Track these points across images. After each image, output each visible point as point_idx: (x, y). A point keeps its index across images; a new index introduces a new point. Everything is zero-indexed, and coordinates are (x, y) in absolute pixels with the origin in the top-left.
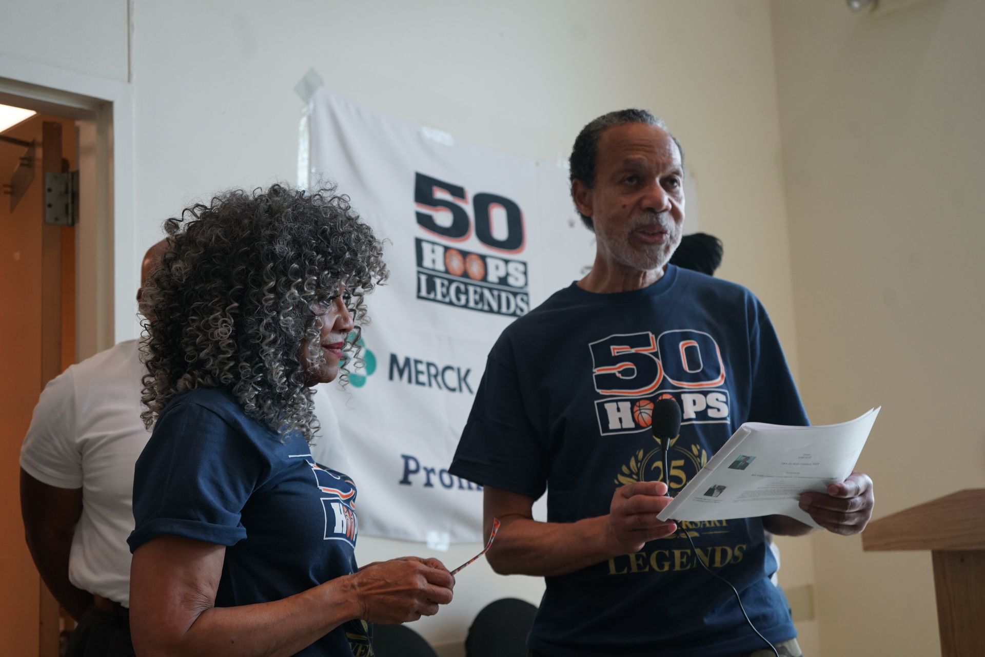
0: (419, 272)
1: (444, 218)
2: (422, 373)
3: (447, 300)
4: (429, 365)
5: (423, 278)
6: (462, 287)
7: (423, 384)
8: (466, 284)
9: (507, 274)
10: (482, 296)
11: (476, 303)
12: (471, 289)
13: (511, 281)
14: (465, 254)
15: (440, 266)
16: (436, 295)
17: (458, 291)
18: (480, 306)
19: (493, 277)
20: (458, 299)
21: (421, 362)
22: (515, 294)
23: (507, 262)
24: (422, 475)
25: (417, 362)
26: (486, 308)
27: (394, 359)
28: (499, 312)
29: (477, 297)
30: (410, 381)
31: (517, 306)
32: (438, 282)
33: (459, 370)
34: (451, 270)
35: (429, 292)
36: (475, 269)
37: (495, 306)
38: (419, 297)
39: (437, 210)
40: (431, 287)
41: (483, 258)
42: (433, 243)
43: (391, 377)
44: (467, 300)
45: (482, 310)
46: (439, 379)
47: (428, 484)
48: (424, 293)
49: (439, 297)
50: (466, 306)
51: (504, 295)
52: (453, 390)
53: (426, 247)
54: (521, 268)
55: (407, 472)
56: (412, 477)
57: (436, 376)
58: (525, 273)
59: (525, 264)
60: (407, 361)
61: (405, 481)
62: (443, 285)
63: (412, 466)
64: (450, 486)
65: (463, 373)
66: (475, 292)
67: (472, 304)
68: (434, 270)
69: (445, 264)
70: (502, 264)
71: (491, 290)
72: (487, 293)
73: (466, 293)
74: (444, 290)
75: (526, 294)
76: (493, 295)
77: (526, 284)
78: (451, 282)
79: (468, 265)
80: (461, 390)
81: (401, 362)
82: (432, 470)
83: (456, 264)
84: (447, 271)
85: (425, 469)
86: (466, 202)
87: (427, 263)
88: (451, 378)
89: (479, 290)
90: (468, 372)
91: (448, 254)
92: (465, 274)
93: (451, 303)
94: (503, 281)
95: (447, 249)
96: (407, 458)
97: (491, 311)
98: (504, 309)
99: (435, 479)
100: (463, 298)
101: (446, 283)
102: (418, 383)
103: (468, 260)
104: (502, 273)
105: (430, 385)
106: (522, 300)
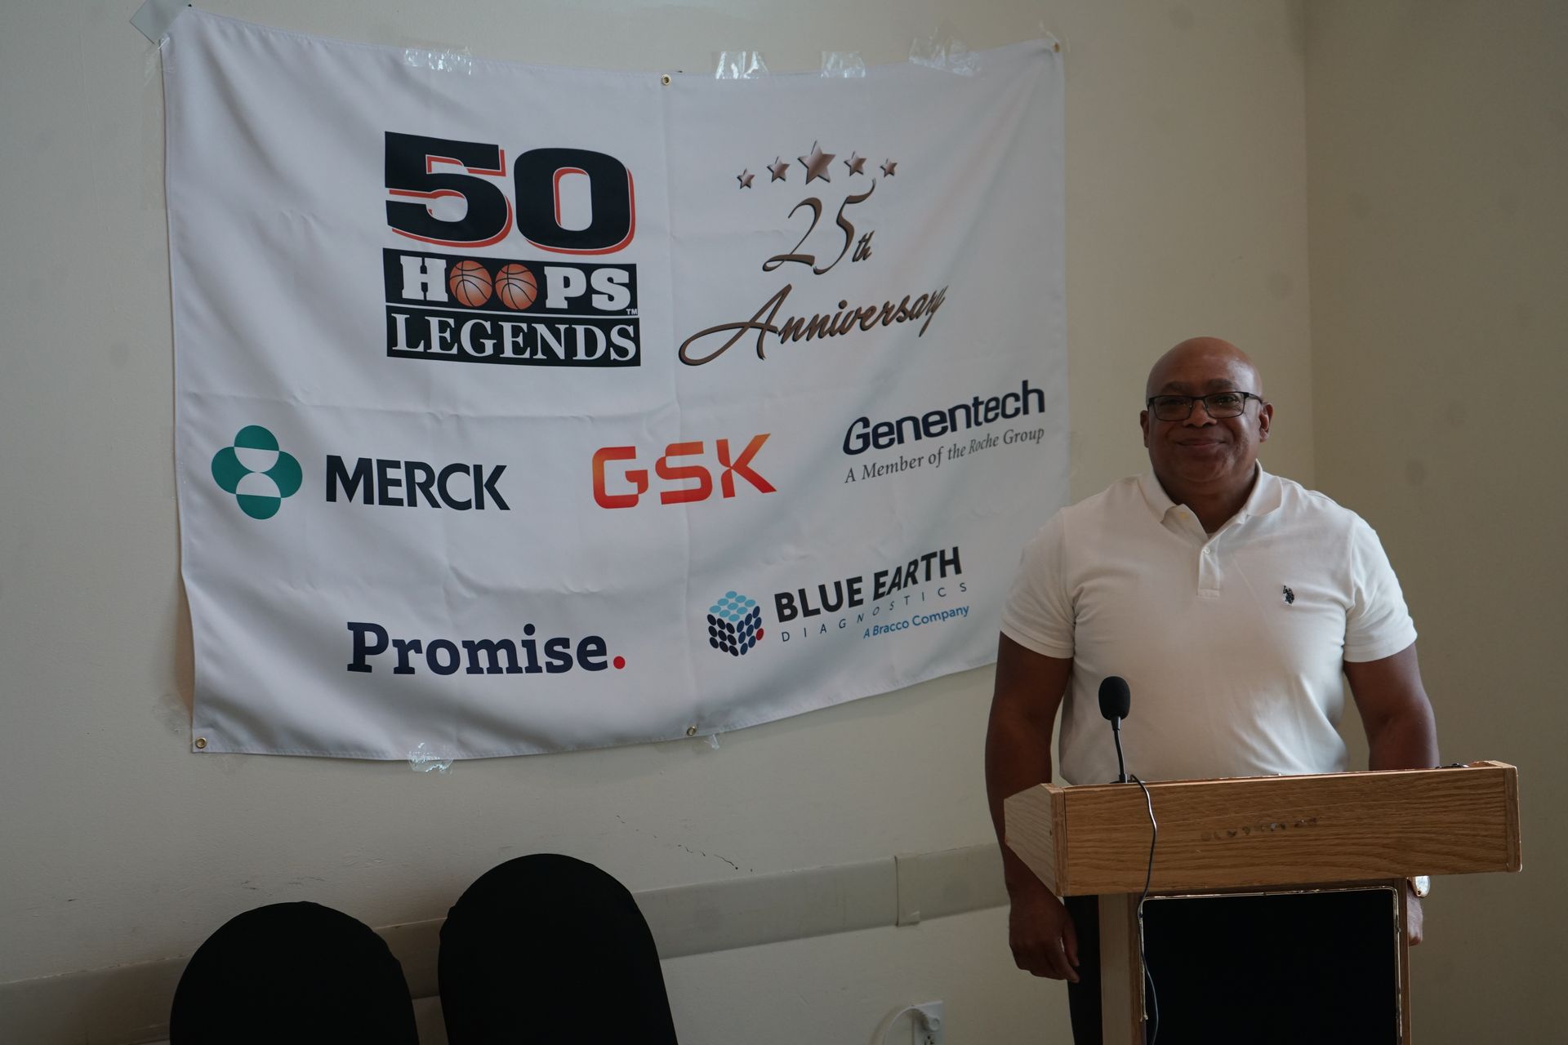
0: (390, 310)
1: (450, 208)
2: (397, 483)
3: (454, 351)
4: (411, 467)
5: (401, 319)
6: (488, 325)
7: (399, 502)
8: (495, 320)
9: (590, 290)
10: (531, 337)
11: (516, 348)
12: (507, 327)
13: (599, 302)
14: (493, 266)
15: (438, 293)
16: (428, 345)
17: (477, 334)
18: (527, 355)
19: (556, 298)
20: (480, 348)
21: (396, 464)
22: (606, 327)
23: (588, 269)
24: (392, 652)
25: (384, 465)
26: (540, 356)
27: (335, 465)
28: (570, 361)
29: (520, 339)
30: (368, 499)
31: (609, 343)
32: (434, 322)
33: (478, 469)
34: (462, 299)
35: (412, 342)
36: (518, 290)
37: (560, 352)
38: (392, 353)
39: (435, 196)
40: (418, 331)
41: (536, 269)
42: (424, 255)
43: (331, 496)
44: (499, 347)
45: (531, 362)
46: (434, 490)
47: (404, 668)
48: (402, 345)
49: (436, 348)
50: (496, 358)
51: (580, 330)
52: (465, 506)
53: (409, 265)
54: (624, 276)
55: (360, 650)
56: (369, 659)
57: (425, 487)
58: (632, 286)
59: (631, 269)
60: (364, 465)
61: (358, 665)
62: (443, 327)
63: (371, 639)
64: (453, 667)
65: (485, 478)
66: (516, 332)
67: (508, 352)
68: (425, 302)
69: (448, 290)
70: (578, 278)
71: (551, 325)
72: (541, 329)
73: (498, 334)
74: (447, 335)
75: (635, 323)
76: (556, 334)
77: (633, 304)
78: (461, 319)
79: (499, 286)
80: (480, 505)
81: (351, 468)
82: (416, 645)
83: (474, 286)
84: (453, 301)
85: (398, 643)
86: (503, 174)
87: (411, 291)
88: (461, 487)
89: (524, 326)
90: (499, 470)
91: (455, 272)
92: (495, 301)
93: (463, 356)
94: (581, 304)
95: (452, 261)
96: (358, 629)
97: (552, 360)
98: (581, 354)
99: (417, 660)
100: (489, 345)
101: (451, 321)
102: (385, 500)
103: (501, 275)
104: (578, 288)
105: (412, 502)
106: (623, 333)
